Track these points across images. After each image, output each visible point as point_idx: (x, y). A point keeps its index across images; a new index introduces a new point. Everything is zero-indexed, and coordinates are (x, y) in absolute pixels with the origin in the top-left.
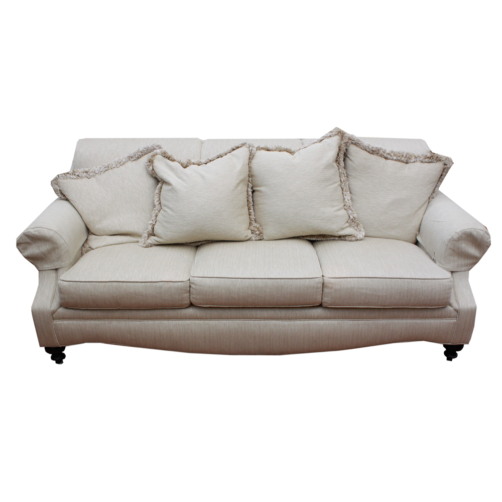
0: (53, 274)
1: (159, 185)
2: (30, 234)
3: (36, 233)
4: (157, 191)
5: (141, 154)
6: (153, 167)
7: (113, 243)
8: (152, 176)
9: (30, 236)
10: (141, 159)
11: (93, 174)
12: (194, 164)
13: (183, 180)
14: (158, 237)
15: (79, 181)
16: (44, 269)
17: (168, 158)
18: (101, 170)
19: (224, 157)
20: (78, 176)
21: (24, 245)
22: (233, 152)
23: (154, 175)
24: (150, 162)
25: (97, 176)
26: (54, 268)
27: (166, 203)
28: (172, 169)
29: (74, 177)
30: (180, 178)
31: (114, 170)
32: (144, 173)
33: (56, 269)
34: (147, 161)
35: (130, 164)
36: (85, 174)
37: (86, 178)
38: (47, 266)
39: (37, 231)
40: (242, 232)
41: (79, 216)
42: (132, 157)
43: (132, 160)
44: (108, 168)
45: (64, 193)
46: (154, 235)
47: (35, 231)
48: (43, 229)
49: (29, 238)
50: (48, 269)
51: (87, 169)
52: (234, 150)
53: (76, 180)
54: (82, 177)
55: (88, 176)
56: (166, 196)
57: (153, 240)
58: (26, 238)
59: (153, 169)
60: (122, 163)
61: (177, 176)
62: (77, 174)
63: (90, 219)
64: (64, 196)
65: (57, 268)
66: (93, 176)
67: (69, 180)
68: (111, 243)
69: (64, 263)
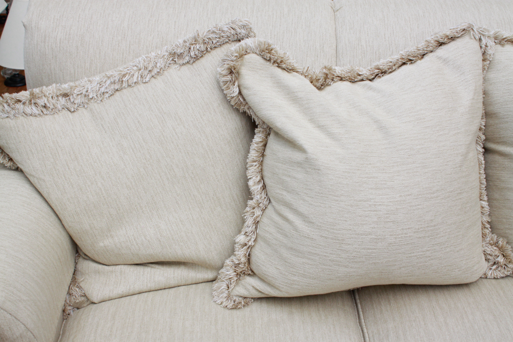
1: (258, 138)
4: (253, 154)
5: (203, 48)
6: (239, 86)
7: (145, 289)
8: (238, 110)
10: (203, 61)
11: (84, 100)
12: (341, 79)
13: (330, 135)
14: (262, 280)
15: (48, 122)
17: (279, 64)
18: (103, 90)
19: (420, 63)
20: (45, 107)
22: (442, 51)
23: (242, 108)
24: (231, 73)
25: (93, 105)
27: (288, 197)
28: (293, 97)
29: (35, 110)
30: (321, 127)
31: (135, 89)
32: (214, 99)
34: (225, 72)
35: (176, 74)
36: (62, 101)
37: (65, 112)
40: (475, 268)
41: (54, 217)
42: (180, 56)
43: (181, 62)
44: (121, 84)
45: (11, 155)
46: (253, 274)
51: (65, 87)
52: (441, 44)
53: (38, 119)
54: (55, 111)
55: (69, 105)
56: (288, 179)
57: (250, 286)
59: (240, 93)
60: (155, 71)
61: (312, 120)
62: (41, 102)
63: (81, 226)
64: (11, 159)
66: (83, 105)
67: (22, 119)
68: (138, 287)
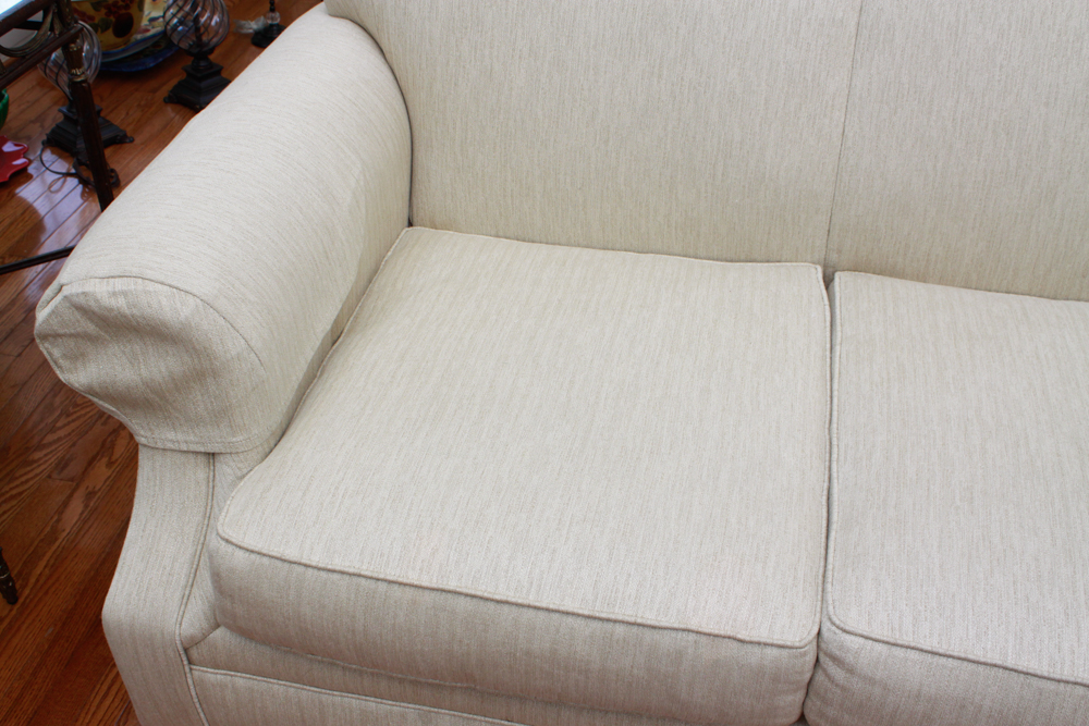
0: (198, 472)
2: (92, 303)
3: (120, 304)
9: (94, 313)
16: (160, 445)
21: (71, 343)
26: (202, 450)
33: (211, 456)
38: (171, 435)
39: (124, 294)
47: (114, 294)
48: (151, 287)
49: (92, 321)
50: (176, 446)
58: (78, 315)
65: (210, 450)
69: (241, 438)
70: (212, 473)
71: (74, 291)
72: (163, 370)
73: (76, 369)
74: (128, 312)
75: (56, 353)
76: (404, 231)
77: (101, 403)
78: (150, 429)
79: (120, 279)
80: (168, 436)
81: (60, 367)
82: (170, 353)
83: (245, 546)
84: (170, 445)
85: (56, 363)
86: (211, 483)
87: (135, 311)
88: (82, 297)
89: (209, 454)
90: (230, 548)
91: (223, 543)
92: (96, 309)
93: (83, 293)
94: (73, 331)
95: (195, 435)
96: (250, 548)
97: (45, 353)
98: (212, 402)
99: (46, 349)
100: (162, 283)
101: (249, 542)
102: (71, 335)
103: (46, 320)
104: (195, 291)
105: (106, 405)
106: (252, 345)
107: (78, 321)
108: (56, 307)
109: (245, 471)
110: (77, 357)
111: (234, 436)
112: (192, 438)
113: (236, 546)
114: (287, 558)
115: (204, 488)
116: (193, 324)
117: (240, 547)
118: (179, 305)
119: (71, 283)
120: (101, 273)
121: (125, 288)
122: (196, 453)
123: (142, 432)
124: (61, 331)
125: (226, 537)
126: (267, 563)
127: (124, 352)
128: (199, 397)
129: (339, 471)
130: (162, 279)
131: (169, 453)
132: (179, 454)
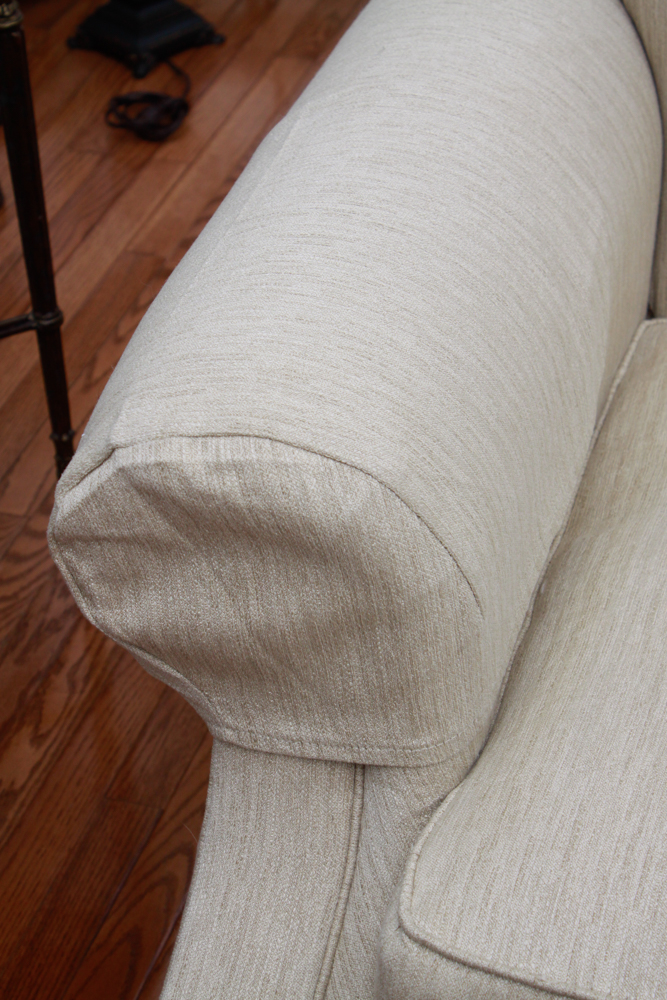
0: (334, 800)
2: (174, 484)
3: (229, 486)
9: (174, 501)
16: (262, 745)
21: (119, 553)
26: (349, 758)
33: (361, 771)
38: (288, 728)
39: (238, 468)
47: (218, 468)
48: (288, 456)
49: (165, 513)
50: (296, 750)
58: (140, 503)
65: (362, 758)
69: (429, 740)
70: (358, 802)
71: (139, 459)
72: (294, 609)
73: (120, 600)
74: (242, 502)
75: (86, 570)
76: (643, 327)
77: (157, 663)
78: (247, 716)
79: (228, 440)
80: (284, 729)
81: (90, 597)
82: (312, 578)
83: (462, 956)
84: (283, 747)
85: (81, 588)
86: (358, 821)
87: (256, 501)
88: (154, 473)
89: (355, 765)
90: (430, 959)
91: (415, 948)
92: (181, 495)
93: (158, 464)
94: (126, 533)
95: (337, 730)
96: (472, 960)
97: (63, 569)
98: (379, 672)
99: (67, 562)
100: (307, 449)
101: (464, 949)
102: (121, 540)
103: (77, 512)
104: (369, 466)
105: (166, 668)
106: (465, 567)
107: (139, 514)
108: (101, 487)
109: (429, 801)
110: (125, 580)
111: (415, 737)
112: (330, 735)
113: (442, 954)
114: (548, 984)
115: (342, 828)
116: (365, 529)
117: (450, 958)
118: (339, 490)
119: (132, 444)
120: (192, 427)
121: (238, 457)
122: (333, 763)
123: (229, 720)
124: (103, 532)
125: (422, 936)
126: (505, 991)
127: (219, 576)
128: (355, 662)
129: (629, 813)
130: (307, 441)
131: (278, 761)
132: (299, 764)
